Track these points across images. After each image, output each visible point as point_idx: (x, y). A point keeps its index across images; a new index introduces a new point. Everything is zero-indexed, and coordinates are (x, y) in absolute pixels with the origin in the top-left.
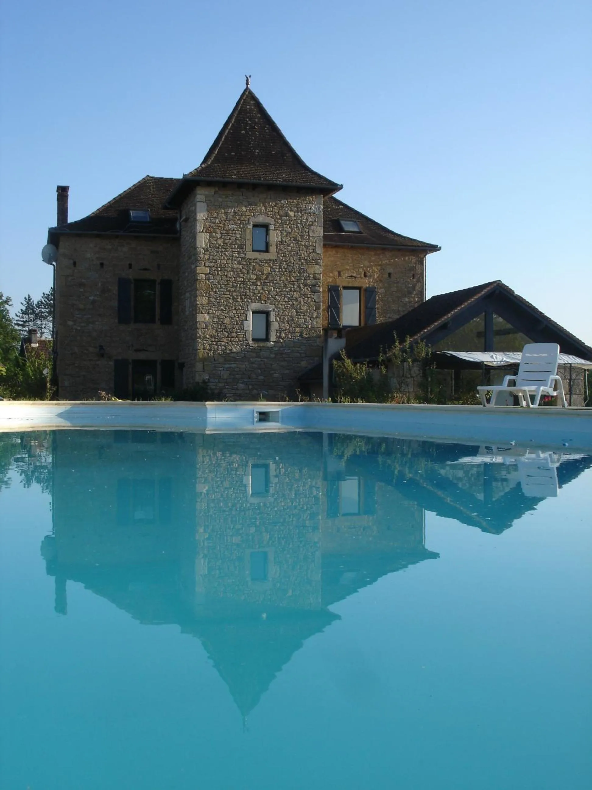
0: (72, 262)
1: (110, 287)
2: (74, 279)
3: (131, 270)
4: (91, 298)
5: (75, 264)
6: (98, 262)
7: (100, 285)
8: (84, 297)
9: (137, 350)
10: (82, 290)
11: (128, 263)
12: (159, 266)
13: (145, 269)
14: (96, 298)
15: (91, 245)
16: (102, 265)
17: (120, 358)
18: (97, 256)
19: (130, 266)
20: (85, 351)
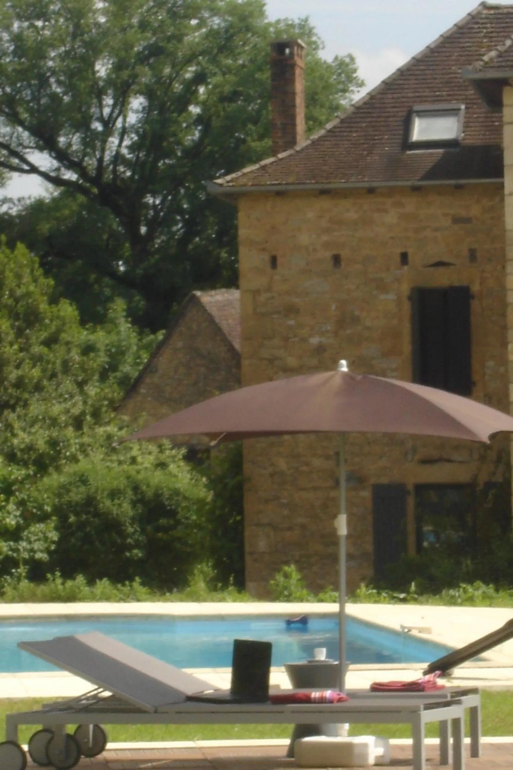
0: (266, 257)
1: (357, 313)
2: (273, 298)
3: (406, 268)
4: (315, 341)
5: (274, 261)
6: (328, 254)
7: (333, 307)
8: (296, 339)
9: (427, 461)
10: (291, 322)
11: (399, 250)
12: (473, 255)
13: (440, 264)
14: (324, 340)
15: (310, 215)
16: (337, 260)
17: (384, 480)
18: (325, 238)
19: (404, 258)
20: (305, 468)
